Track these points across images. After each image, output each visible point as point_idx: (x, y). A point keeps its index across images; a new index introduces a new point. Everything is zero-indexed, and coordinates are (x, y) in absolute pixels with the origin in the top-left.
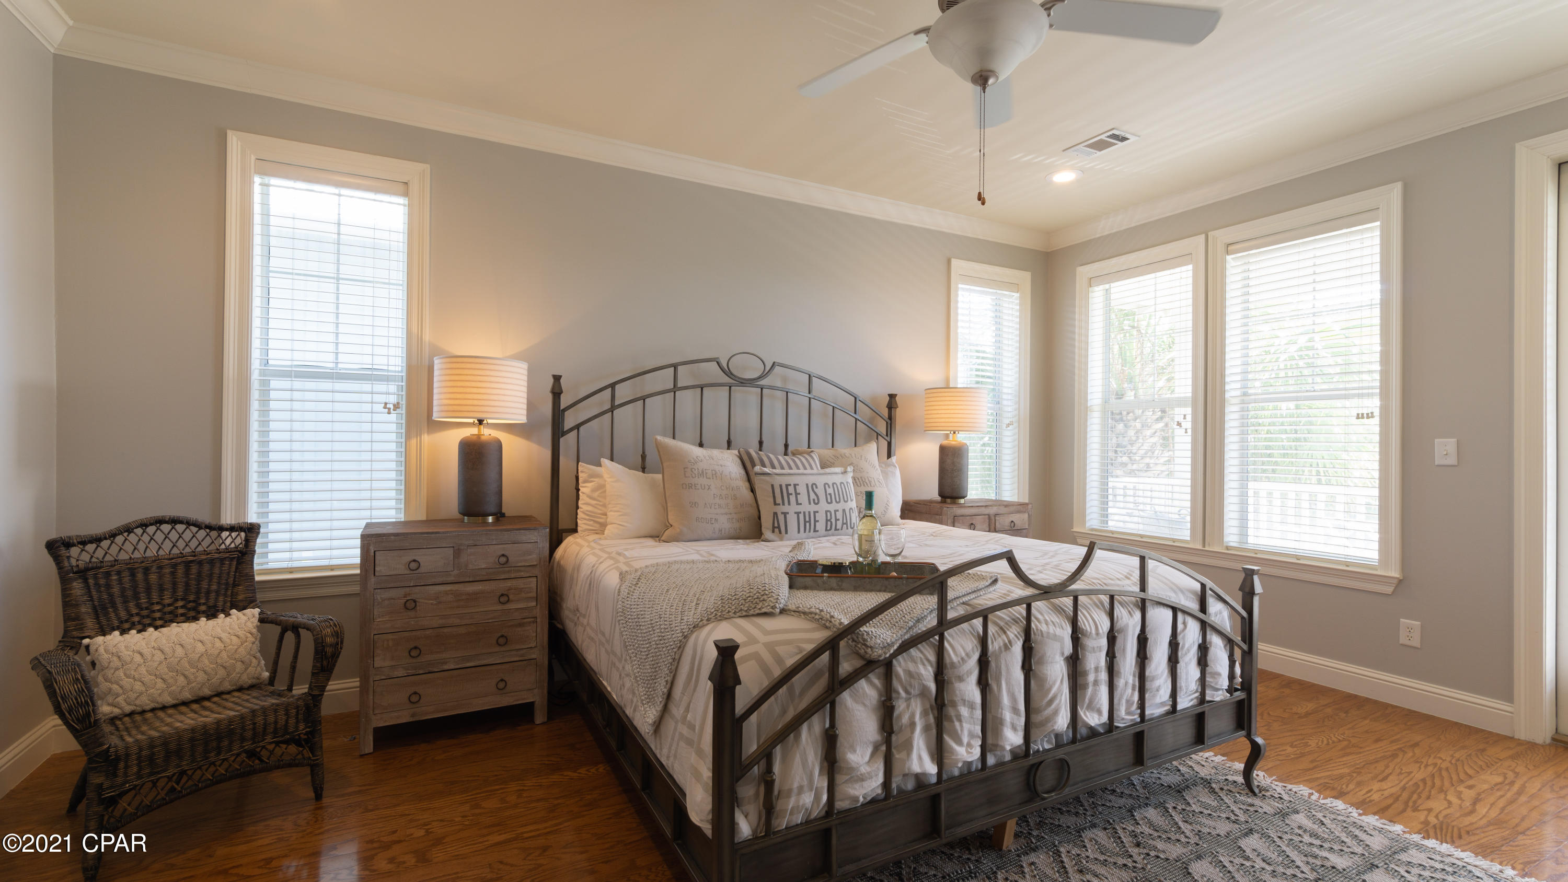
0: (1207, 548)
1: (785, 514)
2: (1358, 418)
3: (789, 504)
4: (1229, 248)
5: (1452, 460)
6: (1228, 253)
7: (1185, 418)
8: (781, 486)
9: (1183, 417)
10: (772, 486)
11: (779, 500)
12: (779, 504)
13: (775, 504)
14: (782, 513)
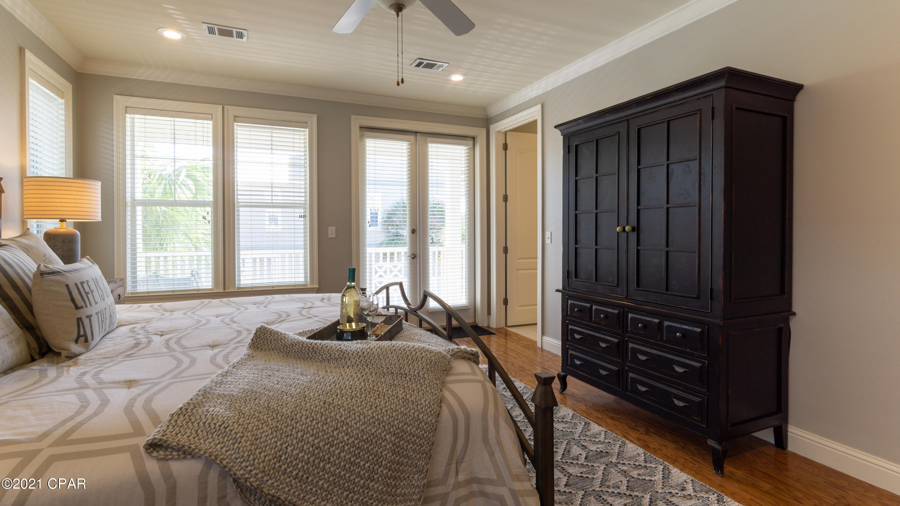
0: (227, 291)
1: (89, 317)
2: (300, 217)
3: (91, 305)
4: (236, 118)
5: (334, 236)
6: (235, 121)
7: (208, 214)
8: (76, 285)
9: (207, 213)
10: (67, 286)
11: (80, 303)
12: (82, 307)
13: (77, 308)
14: (87, 317)
